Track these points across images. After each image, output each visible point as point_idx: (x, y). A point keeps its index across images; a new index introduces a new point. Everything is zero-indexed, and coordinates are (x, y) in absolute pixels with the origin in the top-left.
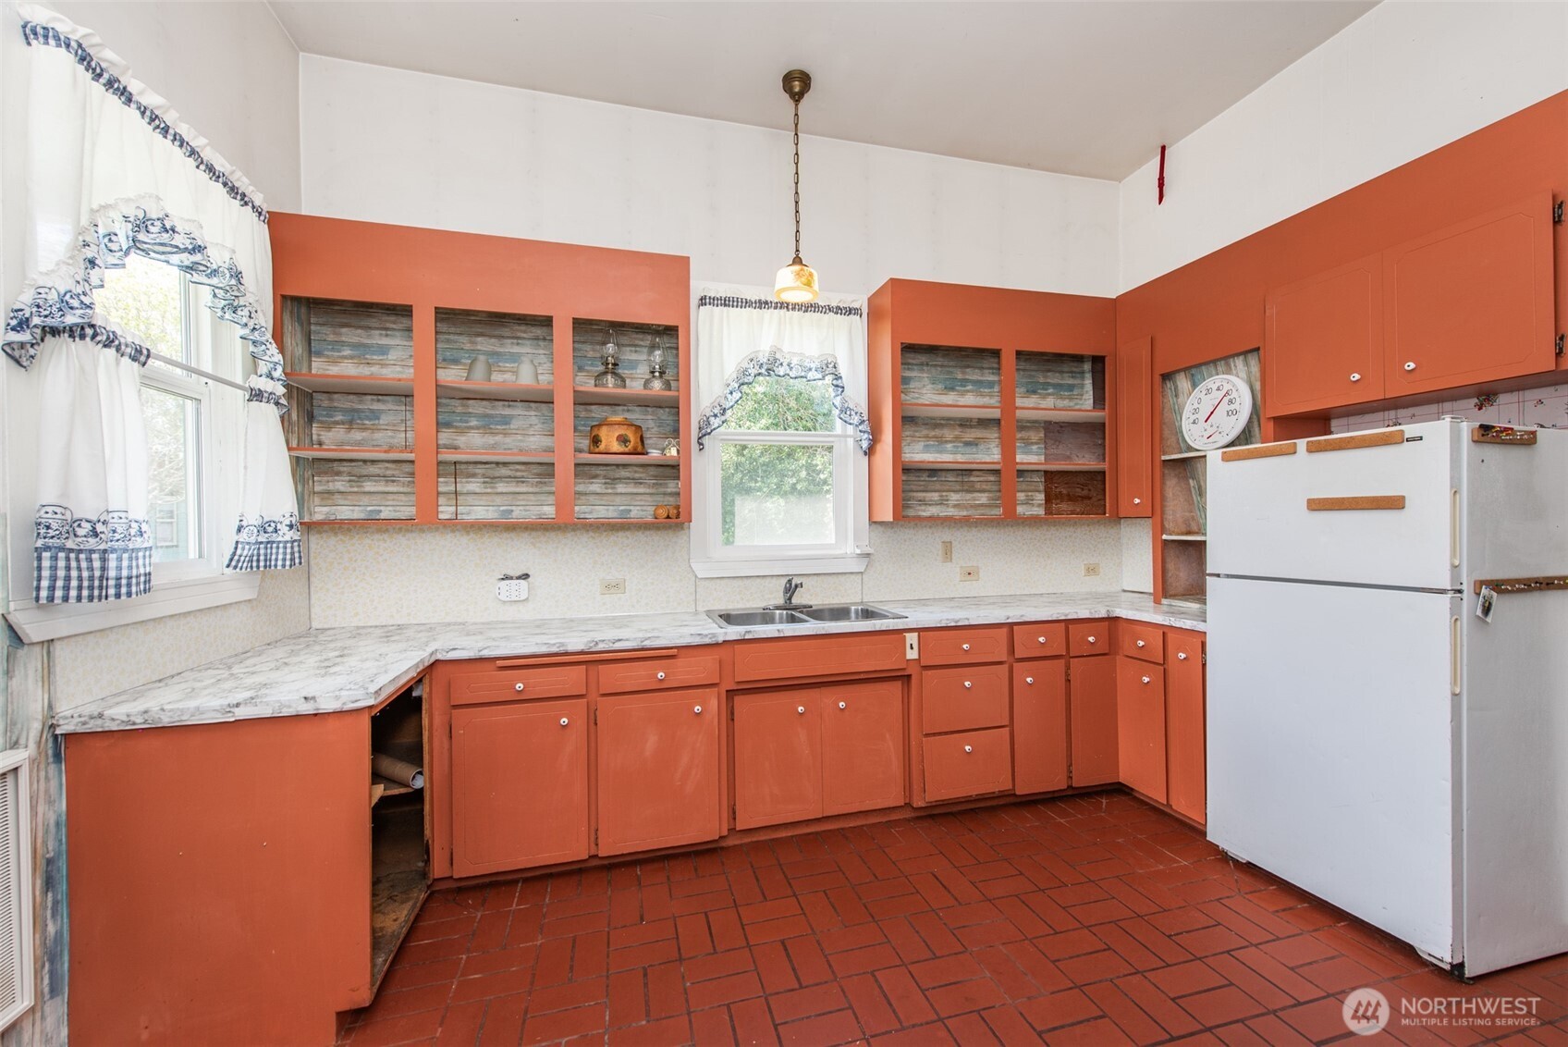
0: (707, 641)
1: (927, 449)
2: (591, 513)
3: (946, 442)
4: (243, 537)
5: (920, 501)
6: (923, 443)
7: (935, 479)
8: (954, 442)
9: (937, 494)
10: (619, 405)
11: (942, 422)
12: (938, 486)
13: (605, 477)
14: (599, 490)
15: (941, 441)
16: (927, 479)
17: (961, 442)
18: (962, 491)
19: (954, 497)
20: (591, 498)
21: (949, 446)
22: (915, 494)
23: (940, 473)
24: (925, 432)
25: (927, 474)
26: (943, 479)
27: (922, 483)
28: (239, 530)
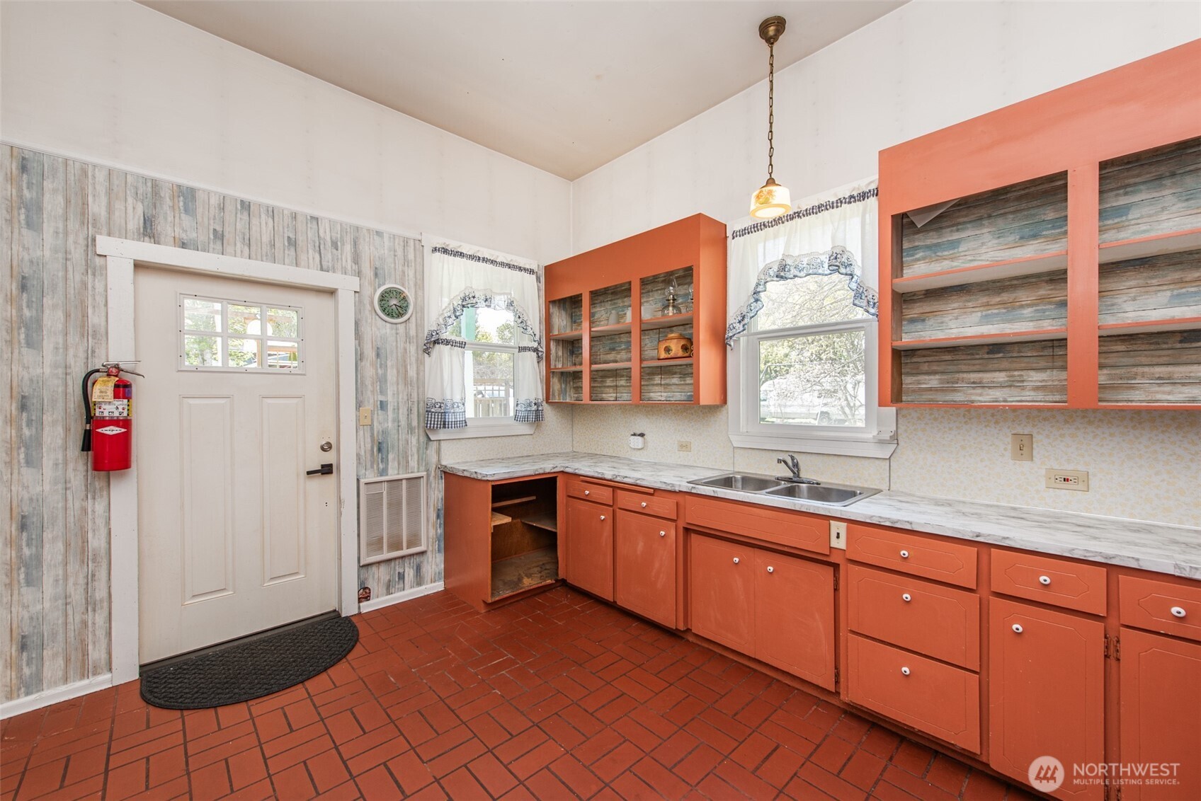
0: (669, 488)
1: (986, 320)
2: (672, 397)
3: (1022, 307)
4: (519, 408)
5: (974, 383)
6: (979, 314)
7: (1001, 355)
8: (1037, 305)
9: (1003, 374)
10: (687, 324)
11: (1015, 282)
12: (1005, 364)
13: (680, 374)
14: (677, 382)
15: (1012, 306)
16: (986, 356)
17: (1050, 303)
18: (1052, 368)
19: (1036, 377)
20: (673, 387)
21: (1027, 312)
22: (965, 375)
23: (1008, 348)
24: (985, 300)
25: (986, 350)
26: (1015, 355)
27: (977, 362)
28: (517, 406)
